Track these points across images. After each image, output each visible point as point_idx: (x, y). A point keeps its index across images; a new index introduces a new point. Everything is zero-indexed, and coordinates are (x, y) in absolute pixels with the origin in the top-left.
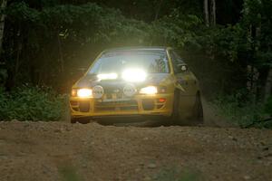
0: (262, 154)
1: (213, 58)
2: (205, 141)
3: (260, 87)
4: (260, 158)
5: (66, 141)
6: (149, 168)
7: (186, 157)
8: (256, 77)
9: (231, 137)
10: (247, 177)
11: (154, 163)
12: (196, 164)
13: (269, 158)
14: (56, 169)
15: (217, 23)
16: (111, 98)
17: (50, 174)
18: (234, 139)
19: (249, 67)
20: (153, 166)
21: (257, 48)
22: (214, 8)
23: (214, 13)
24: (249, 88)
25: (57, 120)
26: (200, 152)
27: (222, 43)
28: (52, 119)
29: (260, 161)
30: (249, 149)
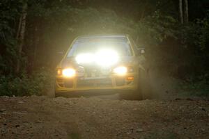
1: (186, 47)
2: (181, 111)
5: (73, 111)
6: (137, 132)
9: (201, 108)
11: (141, 128)
12: (174, 129)
14: (66, 133)
15: (189, 20)
16: (90, 76)
17: (61, 136)
18: (203, 109)
20: (141, 130)
22: (187, 9)
23: (187, 12)
26: (176, 119)
27: (194, 35)
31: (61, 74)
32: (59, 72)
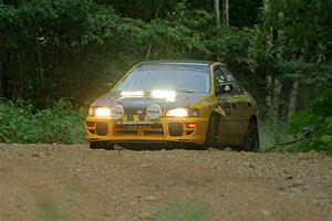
0: (285, 184)
2: (216, 168)
3: (282, 102)
4: (281, 189)
5: (46, 168)
6: (147, 201)
7: (192, 187)
8: (278, 90)
9: (247, 163)
10: (266, 213)
11: (154, 194)
12: (204, 196)
13: (293, 189)
14: (33, 202)
15: (230, 24)
17: (26, 207)
18: (251, 166)
19: (269, 78)
20: (152, 198)
21: (279, 55)
22: (227, 6)
23: (227, 12)
24: (269, 104)
25: (36, 143)
26: (208, 181)
28: (29, 141)
29: (282, 193)
30: (270, 178)
31: (93, 115)
32: (91, 111)
